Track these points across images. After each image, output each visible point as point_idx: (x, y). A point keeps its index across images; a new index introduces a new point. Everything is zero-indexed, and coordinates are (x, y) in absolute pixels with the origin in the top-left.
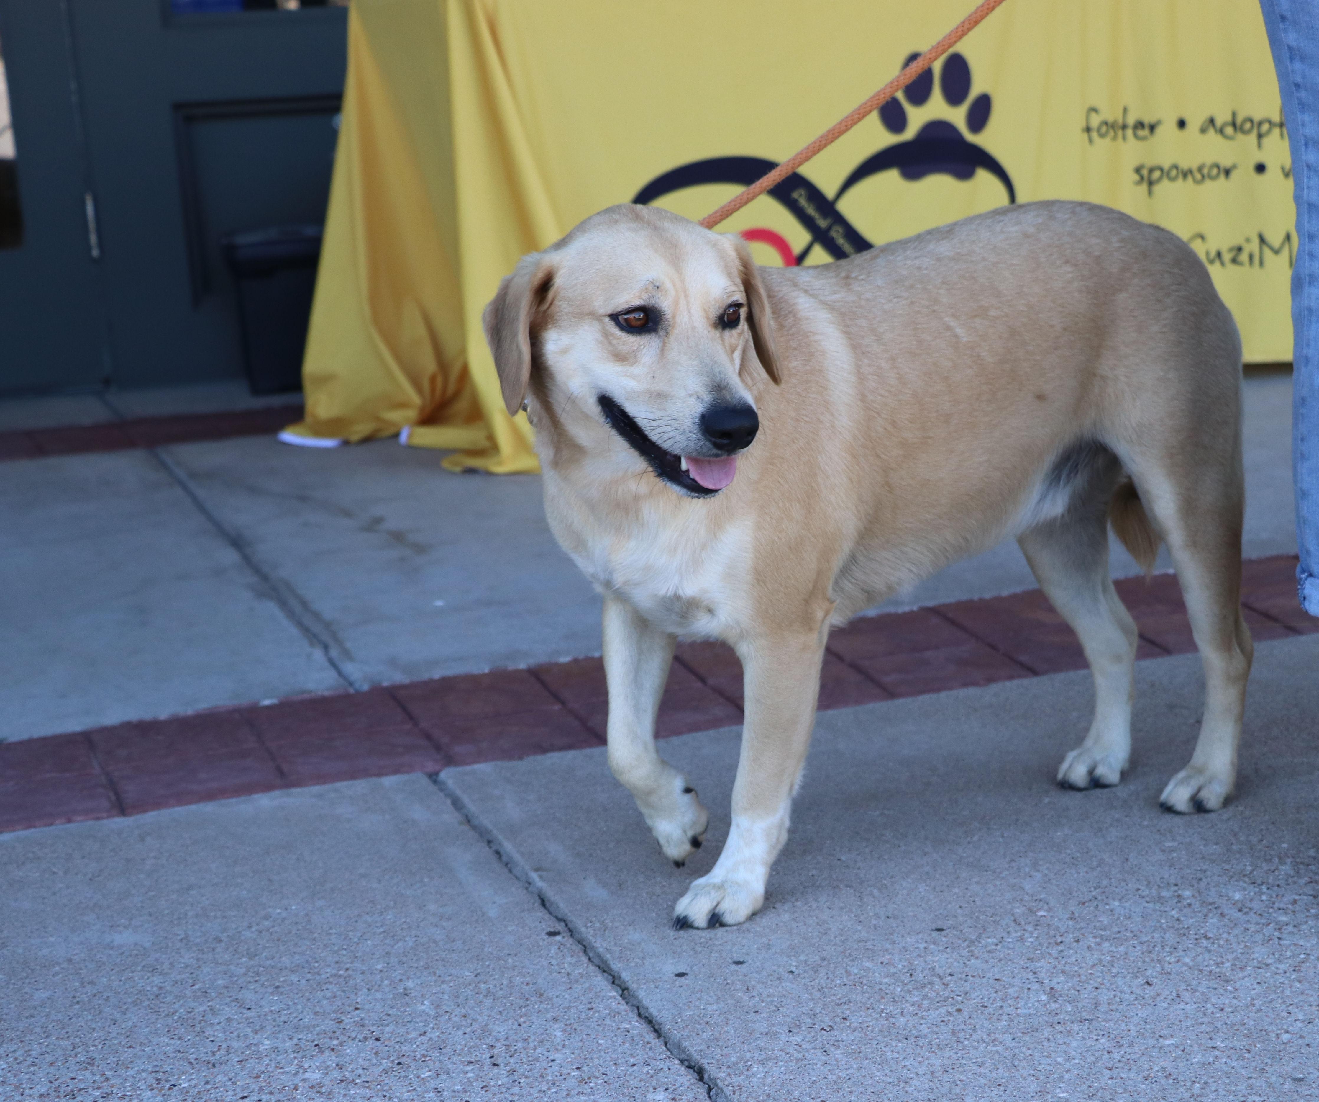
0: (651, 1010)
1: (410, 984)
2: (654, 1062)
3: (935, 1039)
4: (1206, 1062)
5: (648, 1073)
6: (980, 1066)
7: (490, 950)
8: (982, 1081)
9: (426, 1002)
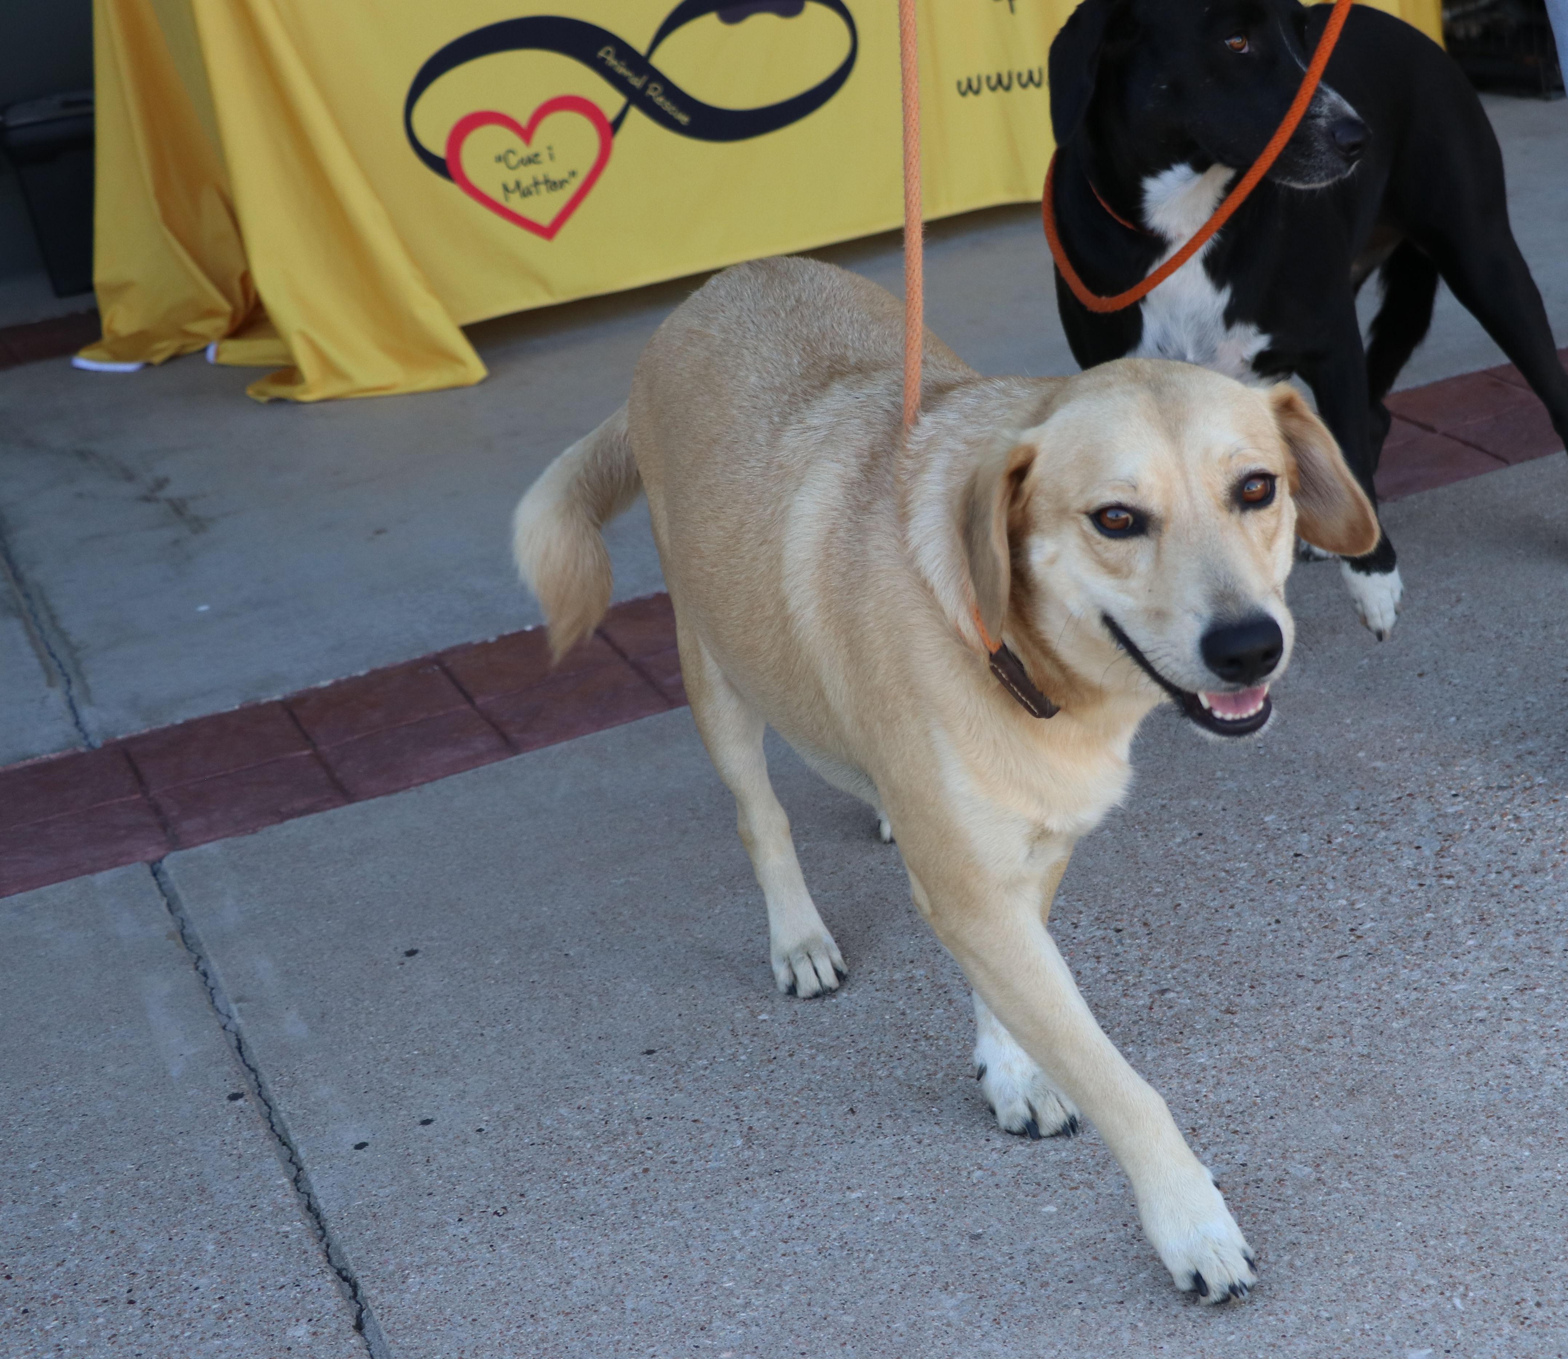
0: (319, 1200)
1: (62, 1189)
2: (305, 1279)
3: (612, 1215)
4: (888, 1221)
5: (295, 1298)
6: (651, 1251)
7: (162, 1127)
8: (650, 1272)
9: (75, 1215)
